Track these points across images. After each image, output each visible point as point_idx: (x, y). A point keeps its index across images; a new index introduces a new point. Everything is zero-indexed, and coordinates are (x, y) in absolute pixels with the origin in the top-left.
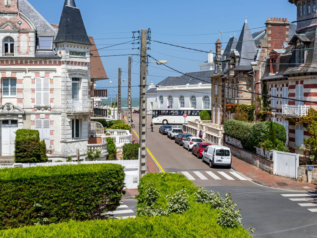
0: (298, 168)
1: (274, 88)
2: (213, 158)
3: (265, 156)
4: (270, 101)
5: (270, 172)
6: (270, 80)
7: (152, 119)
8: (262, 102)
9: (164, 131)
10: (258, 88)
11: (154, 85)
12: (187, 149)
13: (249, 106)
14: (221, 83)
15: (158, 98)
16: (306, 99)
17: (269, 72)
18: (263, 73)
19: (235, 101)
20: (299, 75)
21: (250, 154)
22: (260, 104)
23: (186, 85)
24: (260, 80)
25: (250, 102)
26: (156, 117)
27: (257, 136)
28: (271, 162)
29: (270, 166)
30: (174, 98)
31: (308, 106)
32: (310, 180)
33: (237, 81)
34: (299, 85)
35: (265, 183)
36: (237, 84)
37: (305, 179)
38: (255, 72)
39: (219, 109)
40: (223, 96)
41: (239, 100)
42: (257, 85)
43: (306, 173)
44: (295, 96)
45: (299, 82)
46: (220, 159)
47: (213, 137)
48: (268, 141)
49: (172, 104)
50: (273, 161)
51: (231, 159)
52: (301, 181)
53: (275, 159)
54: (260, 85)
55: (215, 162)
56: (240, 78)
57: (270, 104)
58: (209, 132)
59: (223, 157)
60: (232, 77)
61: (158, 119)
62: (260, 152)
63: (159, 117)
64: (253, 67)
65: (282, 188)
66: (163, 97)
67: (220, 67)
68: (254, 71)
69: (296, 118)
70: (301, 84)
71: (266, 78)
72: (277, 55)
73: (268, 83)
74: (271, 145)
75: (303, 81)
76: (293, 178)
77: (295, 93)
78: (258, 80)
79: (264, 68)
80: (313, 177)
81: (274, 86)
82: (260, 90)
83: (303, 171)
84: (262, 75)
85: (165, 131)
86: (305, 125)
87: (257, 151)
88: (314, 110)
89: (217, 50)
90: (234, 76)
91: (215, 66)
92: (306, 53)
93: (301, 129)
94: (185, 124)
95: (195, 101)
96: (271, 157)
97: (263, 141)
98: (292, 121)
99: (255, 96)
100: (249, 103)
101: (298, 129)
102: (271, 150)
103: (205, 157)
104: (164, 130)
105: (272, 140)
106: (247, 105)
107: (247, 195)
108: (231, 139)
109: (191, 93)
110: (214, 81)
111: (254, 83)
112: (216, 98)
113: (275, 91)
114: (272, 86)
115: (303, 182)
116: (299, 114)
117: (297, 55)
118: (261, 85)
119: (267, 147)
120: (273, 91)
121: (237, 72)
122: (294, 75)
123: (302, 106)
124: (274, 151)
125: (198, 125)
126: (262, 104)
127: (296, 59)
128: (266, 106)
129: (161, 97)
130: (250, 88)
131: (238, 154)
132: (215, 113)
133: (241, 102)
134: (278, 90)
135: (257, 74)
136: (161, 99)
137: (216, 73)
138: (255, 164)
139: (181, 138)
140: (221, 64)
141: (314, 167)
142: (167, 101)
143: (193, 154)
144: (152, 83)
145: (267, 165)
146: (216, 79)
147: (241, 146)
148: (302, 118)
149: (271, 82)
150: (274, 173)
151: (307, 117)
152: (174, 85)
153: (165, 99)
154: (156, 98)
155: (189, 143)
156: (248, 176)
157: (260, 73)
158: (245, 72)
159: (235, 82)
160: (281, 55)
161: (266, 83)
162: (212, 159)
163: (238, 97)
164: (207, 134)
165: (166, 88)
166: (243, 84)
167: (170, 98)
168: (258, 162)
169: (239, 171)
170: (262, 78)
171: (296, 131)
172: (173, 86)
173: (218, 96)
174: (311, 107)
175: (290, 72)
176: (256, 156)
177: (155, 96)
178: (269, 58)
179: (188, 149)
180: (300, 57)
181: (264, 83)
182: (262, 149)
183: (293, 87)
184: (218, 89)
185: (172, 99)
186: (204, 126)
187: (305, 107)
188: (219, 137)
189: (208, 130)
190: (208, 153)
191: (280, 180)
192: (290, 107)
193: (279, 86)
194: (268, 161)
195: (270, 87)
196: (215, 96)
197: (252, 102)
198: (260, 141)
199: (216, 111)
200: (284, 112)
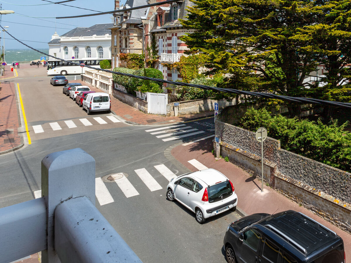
0: (167, 106)
1: (161, 40)
2: (90, 105)
3: (142, 98)
4: (158, 50)
5: (145, 112)
6: (158, 32)
7: (48, 70)
8: (151, 51)
9: (55, 83)
10: (148, 39)
11: (58, 36)
12: (72, 98)
13: (140, 55)
14: (119, 34)
15: (62, 48)
16: (179, 48)
17: (157, 26)
18: (152, 27)
19: (127, 51)
20: (174, 28)
21: (132, 98)
22: (150, 53)
23: (92, 36)
24: (149, 32)
25: (141, 51)
26: (52, 68)
27: (136, 81)
28: (146, 103)
29: (145, 106)
30: (79, 48)
31: (181, 54)
32: (176, 115)
33: (129, 33)
34: (175, 37)
35: (135, 122)
36: (128, 36)
37: (172, 114)
38: (145, 25)
39: (117, 58)
40: (120, 46)
41: (130, 50)
42: (146, 36)
43: (174, 109)
44: (171, 46)
45: (174, 34)
46: (98, 105)
47: (105, 85)
48: (144, 85)
49: (78, 54)
50: (147, 102)
51: (110, 104)
52: (170, 116)
53: (149, 100)
54: (149, 37)
55: (93, 109)
56: (131, 30)
57: (158, 53)
58: (102, 80)
59: (101, 103)
60: (124, 29)
61: (55, 71)
62: (138, 95)
63: (56, 69)
64: (143, 21)
65: (150, 124)
66: (68, 48)
67: (119, 20)
68: (143, 24)
69: (171, 64)
70: (175, 36)
71: (154, 31)
72: (163, 11)
73: (156, 35)
74: (146, 89)
75: (177, 34)
76: (164, 115)
77: (171, 44)
78: (148, 32)
79: (153, 22)
80: (179, 112)
81: (161, 37)
82: (149, 40)
83: (170, 108)
84: (151, 28)
85: (57, 82)
86: (178, 69)
87: (137, 94)
88: (184, 57)
89: (115, 4)
90: (126, 29)
91: (114, 18)
92: (179, 11)
93: (176, 73)
94: (82, 74)
95: (102, 52)
96: (146, 99)
97: (141, 85)
98: (169, 66)
99: (145, 46)
100: (140, 53)
101: (174, 73)
102: (146, 93)
103: (84, 105)
104: (55, 81)
105: (147, 84)
106: (138, 54)
107: (110, 137)
108: (118, 86)
109: (98, 44)
110: (113, 33)
111: (144, 35)
112: (115, 49)
113: (162, 42)
114: (159, 38)
115: (171, 117)
116: (172, 61)
117: (173, 12)
118: (151, 37)
119: (143, 91)
120: (160, 42)
121: (129, 25)
122: (170, 29)
123: (175, 54)
124: (148, 93)
125: (94, 74)
126: (152, 53)
127: (172, 16)
128: (155, 55)
129: (66, 48)
130: (141, 39)
131: (123, 99)
132: (115, 62)
133: (133, 52)
134: (163, 41)
135: (146, 27)
136: (66, 50)
137: (115, 26)
138: (135, 106)
139: (69, 88)
140: (119, 18)
141: (180, 103)
142: (72, 52)
143: (77, 103)
144: (55, 34)
145: (143, 106)
146: (115, 31)
147: (126, 92)
148: (175, 64)
149: (159, 34)
150: (148, 113)
151: (179, 63)
152: (80, 36)
153: (71, 49)
154: (60, 49)
155: (74, 93)
156: (124, 118)
157: (149, 26)
158: (136, 25)
159: (127, 34)
160: (166, 12)
161: (155, 35)
162: (89, 107)
163: (129, 47)
164: (100, 82)
165: (71, 39)
166: (134, 36)
167: (76, 48)
168: (137, 104)
169: (117, 114)
170: (151, 30)
171: (172, 74)
172: (78, 37)
173: (117, 46)
174: (182, 54)
175: (167, 26)
176: (135, 99)
177: (59, 47)
178: (157, 14)
179: (74, 99)
180: (175, 14)
181: (153, 35)
182: (139, 93)
183: (170, 39)
184: (117, 40)
185: (77, 50)
186: (98, 74)
187: (178, 55)
188: (109, 84)
189: (101, 79)
190: (86, 101)
191: (151, 117)
192: (168, 55)
193: (165, 38)
194: (143, 102)
195: (158, 38)
196: (114, 46)
197: (143, 51)
198: (138, 85)
199: (115, 60)
200: (162, 60)
